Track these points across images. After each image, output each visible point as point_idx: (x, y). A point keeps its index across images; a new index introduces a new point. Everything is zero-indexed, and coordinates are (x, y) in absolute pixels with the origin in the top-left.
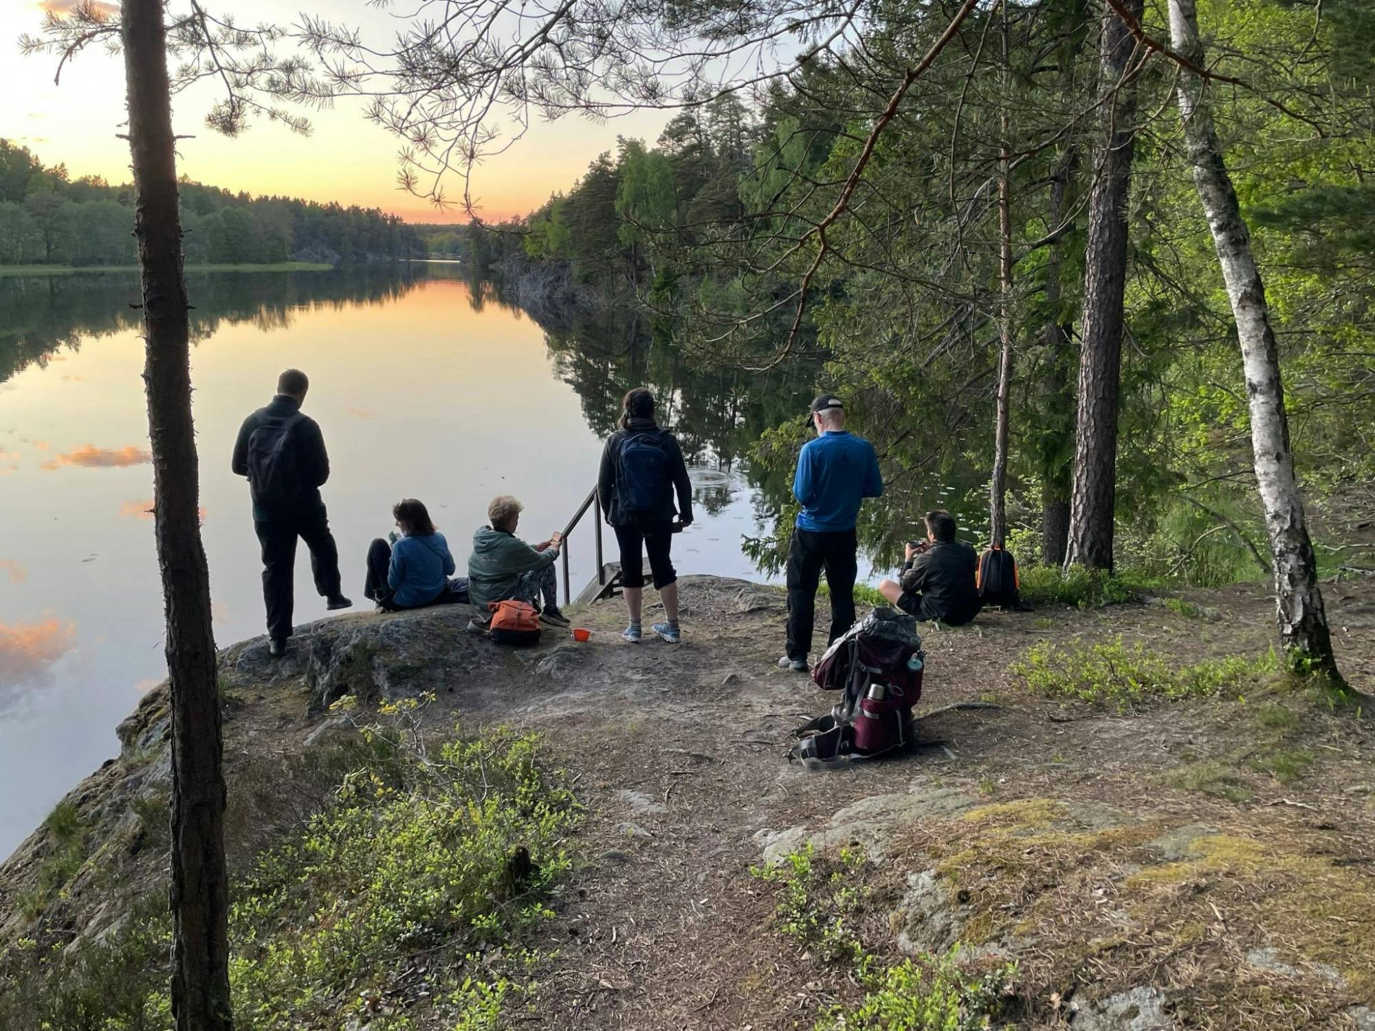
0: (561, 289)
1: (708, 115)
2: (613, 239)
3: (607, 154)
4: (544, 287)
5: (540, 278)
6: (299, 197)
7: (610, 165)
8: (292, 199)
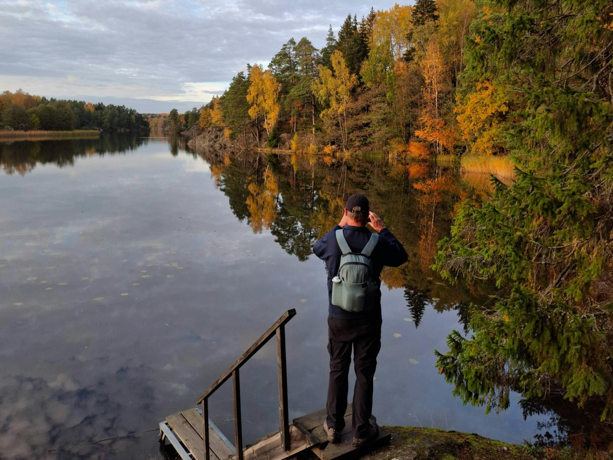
0: (219, 142)
1: (294, 52)
2: (246, 115)
3: (242, 73)
4: (209, 141)
5: (207, 137)
6: (82, 100)
7: (244, 78)
8: (78, 101)
